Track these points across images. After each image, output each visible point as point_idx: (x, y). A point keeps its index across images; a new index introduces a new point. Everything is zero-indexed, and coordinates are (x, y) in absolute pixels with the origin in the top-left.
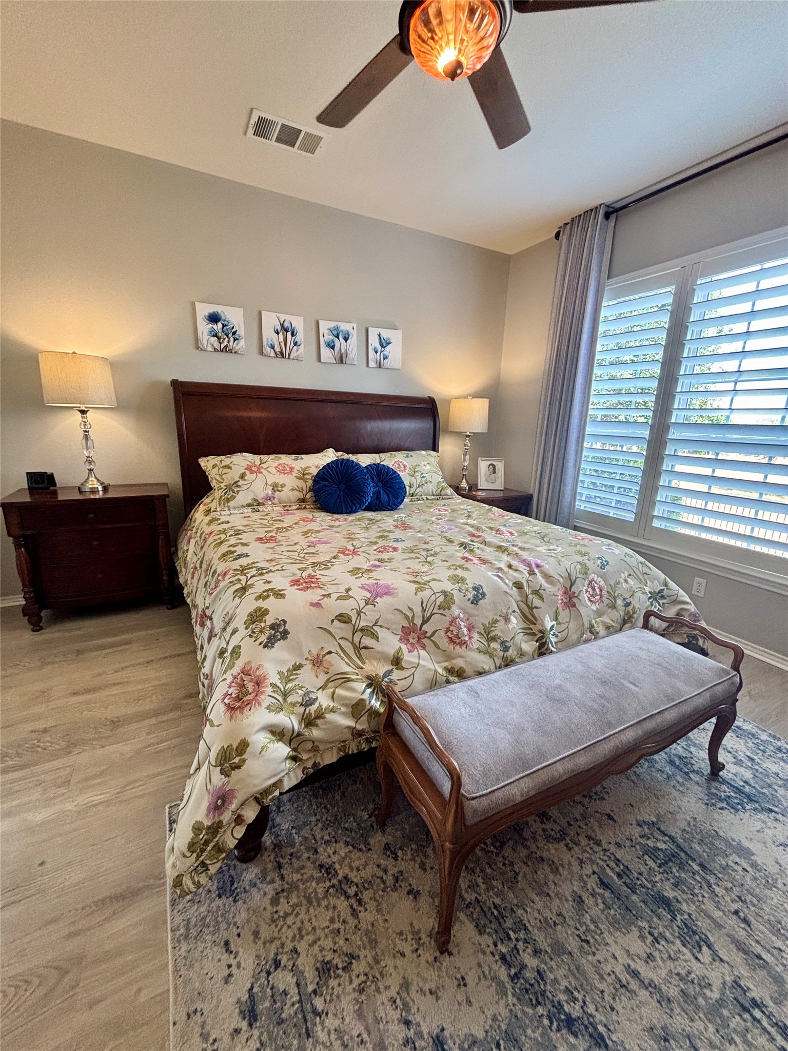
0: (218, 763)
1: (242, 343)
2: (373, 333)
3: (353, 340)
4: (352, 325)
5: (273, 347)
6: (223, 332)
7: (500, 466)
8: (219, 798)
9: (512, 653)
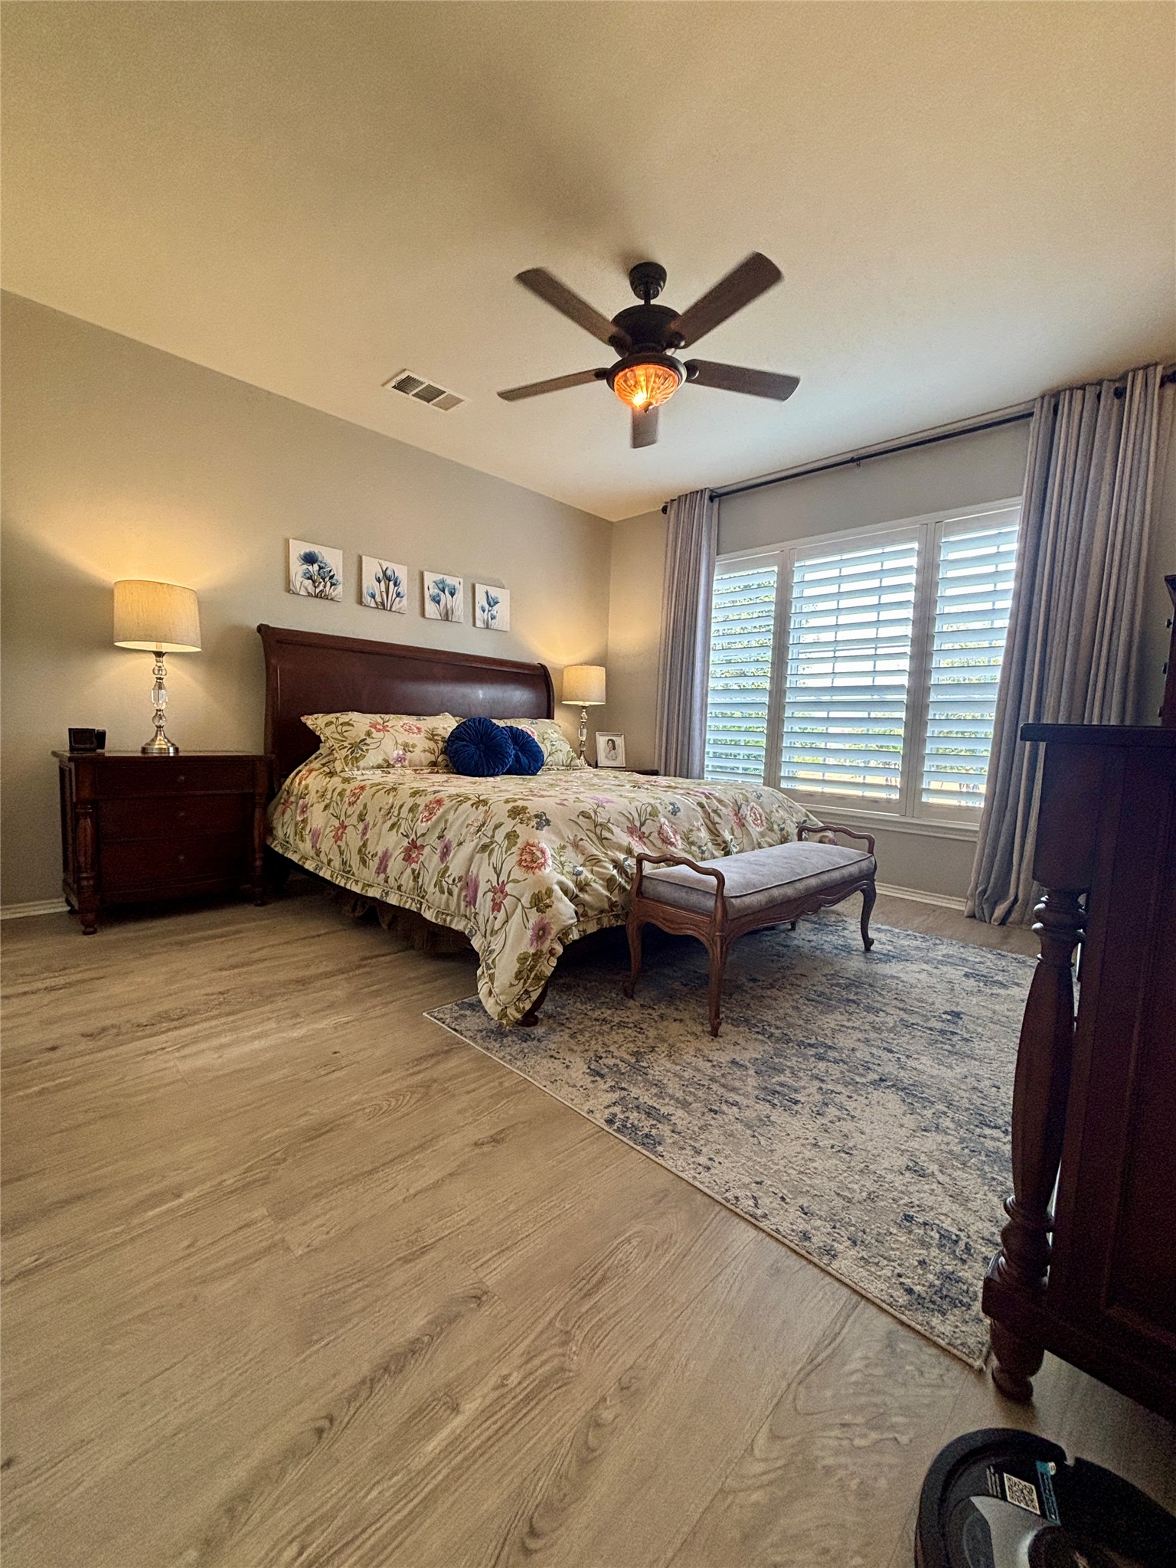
0: (533, 905)
1: (340, 588)
2: (480, 590)
3: (460, 595)
4: (458, 580)
5: (373, 596)
6: (319, 574)
7: (619, 741)
8: (539, 931)
9: (706, 855)
